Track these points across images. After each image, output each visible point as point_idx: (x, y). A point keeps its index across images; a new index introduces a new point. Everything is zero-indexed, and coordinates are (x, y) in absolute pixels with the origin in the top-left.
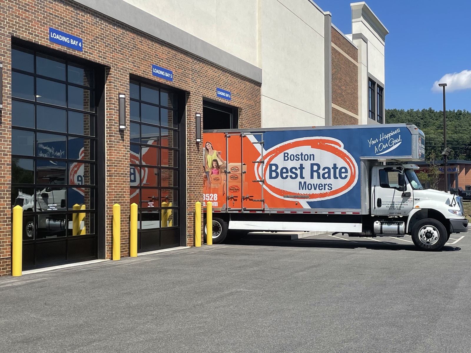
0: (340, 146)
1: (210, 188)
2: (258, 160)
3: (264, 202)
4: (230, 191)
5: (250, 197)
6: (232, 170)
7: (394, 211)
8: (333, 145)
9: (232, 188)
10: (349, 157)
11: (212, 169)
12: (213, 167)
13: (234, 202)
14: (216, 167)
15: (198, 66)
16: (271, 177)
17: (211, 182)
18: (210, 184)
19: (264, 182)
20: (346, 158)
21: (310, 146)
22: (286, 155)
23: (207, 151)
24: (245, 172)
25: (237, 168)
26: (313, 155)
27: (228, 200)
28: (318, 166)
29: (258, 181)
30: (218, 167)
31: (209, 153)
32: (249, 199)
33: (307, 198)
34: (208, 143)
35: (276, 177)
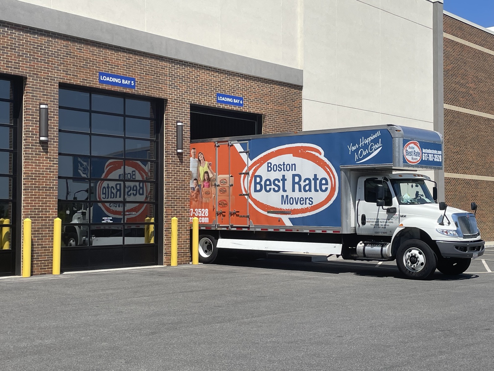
0: (320, 154)
1: (202, 202)
2: (244, 172)
3: (249, 219)
4: (219, 206)
5: (237, 212)
6: (221, 182)
7: (379, 230)
8: (313, 153)
9: (221, 202)
10: (329, 166)
11: (204, 182)
12: (205, 180)
13: (223, 217)
14: (207, 180)
15: (182, 71)
16: (256, 191)
17: (203, 196)
18: (202, 198)
19: (249, 195)
20: (326, 167)
21: (292, 155)
22: (269, 165)
23: (199, 162)
24: (232, 185)
25: (225, 181)
26: (295, 164)
27: (217, 215)
28: (299, 176)
29: (244, 195)
30: (209, 179)
31: (201, 164)
32: (236, 214)
33: (289, 214)
34: (200, 154)
35: (260, 190)
